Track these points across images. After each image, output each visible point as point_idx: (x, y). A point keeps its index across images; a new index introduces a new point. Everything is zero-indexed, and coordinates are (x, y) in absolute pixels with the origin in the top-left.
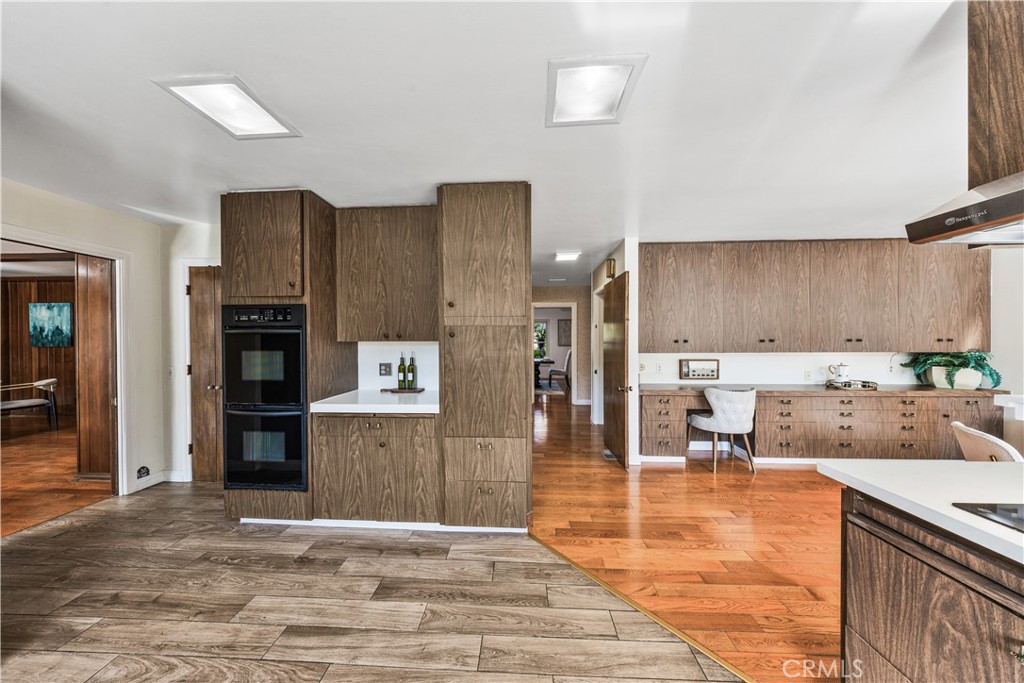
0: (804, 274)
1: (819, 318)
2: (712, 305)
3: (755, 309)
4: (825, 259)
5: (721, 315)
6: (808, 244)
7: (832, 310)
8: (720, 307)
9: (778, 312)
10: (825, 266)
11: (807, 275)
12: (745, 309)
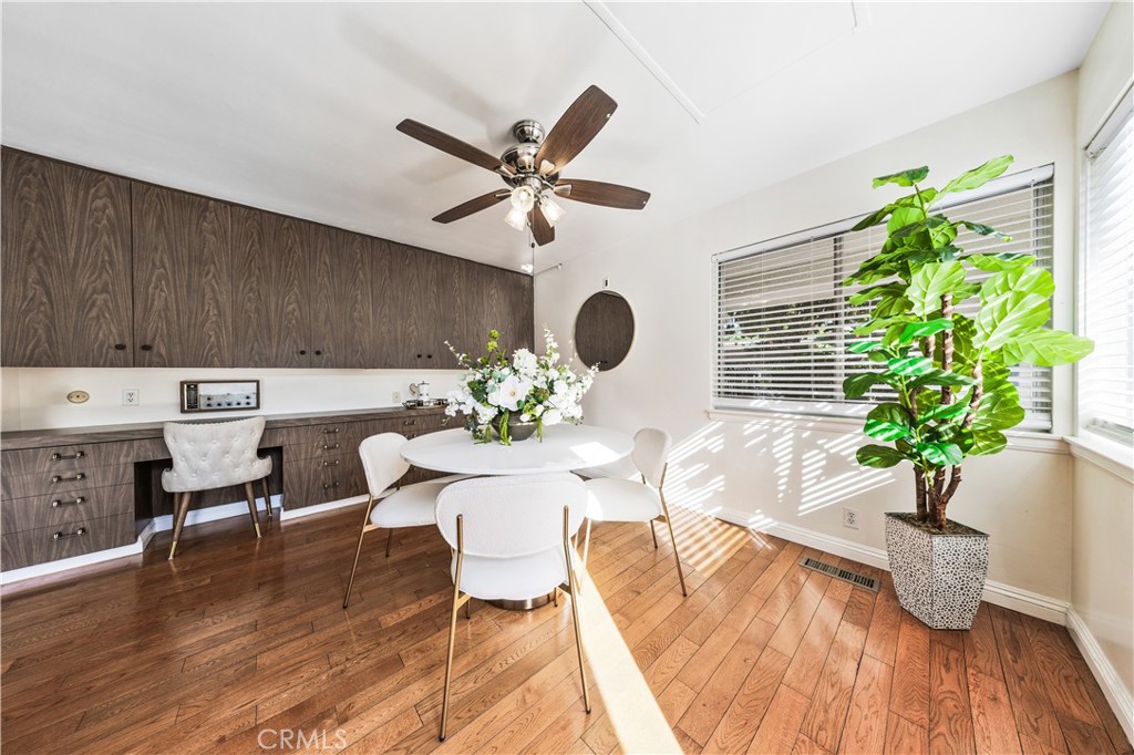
0: (364, 274)
1: (384, 329)
2: (209, 295)
3: (290, 308)
4: (391, 263)
5: (228, 311)
6: (369, 240)
7: (399, 322)
8: (224, 299)
9: (327, 316)
10: (390, 270)
11: (369, 277)
12: (273, 307)
